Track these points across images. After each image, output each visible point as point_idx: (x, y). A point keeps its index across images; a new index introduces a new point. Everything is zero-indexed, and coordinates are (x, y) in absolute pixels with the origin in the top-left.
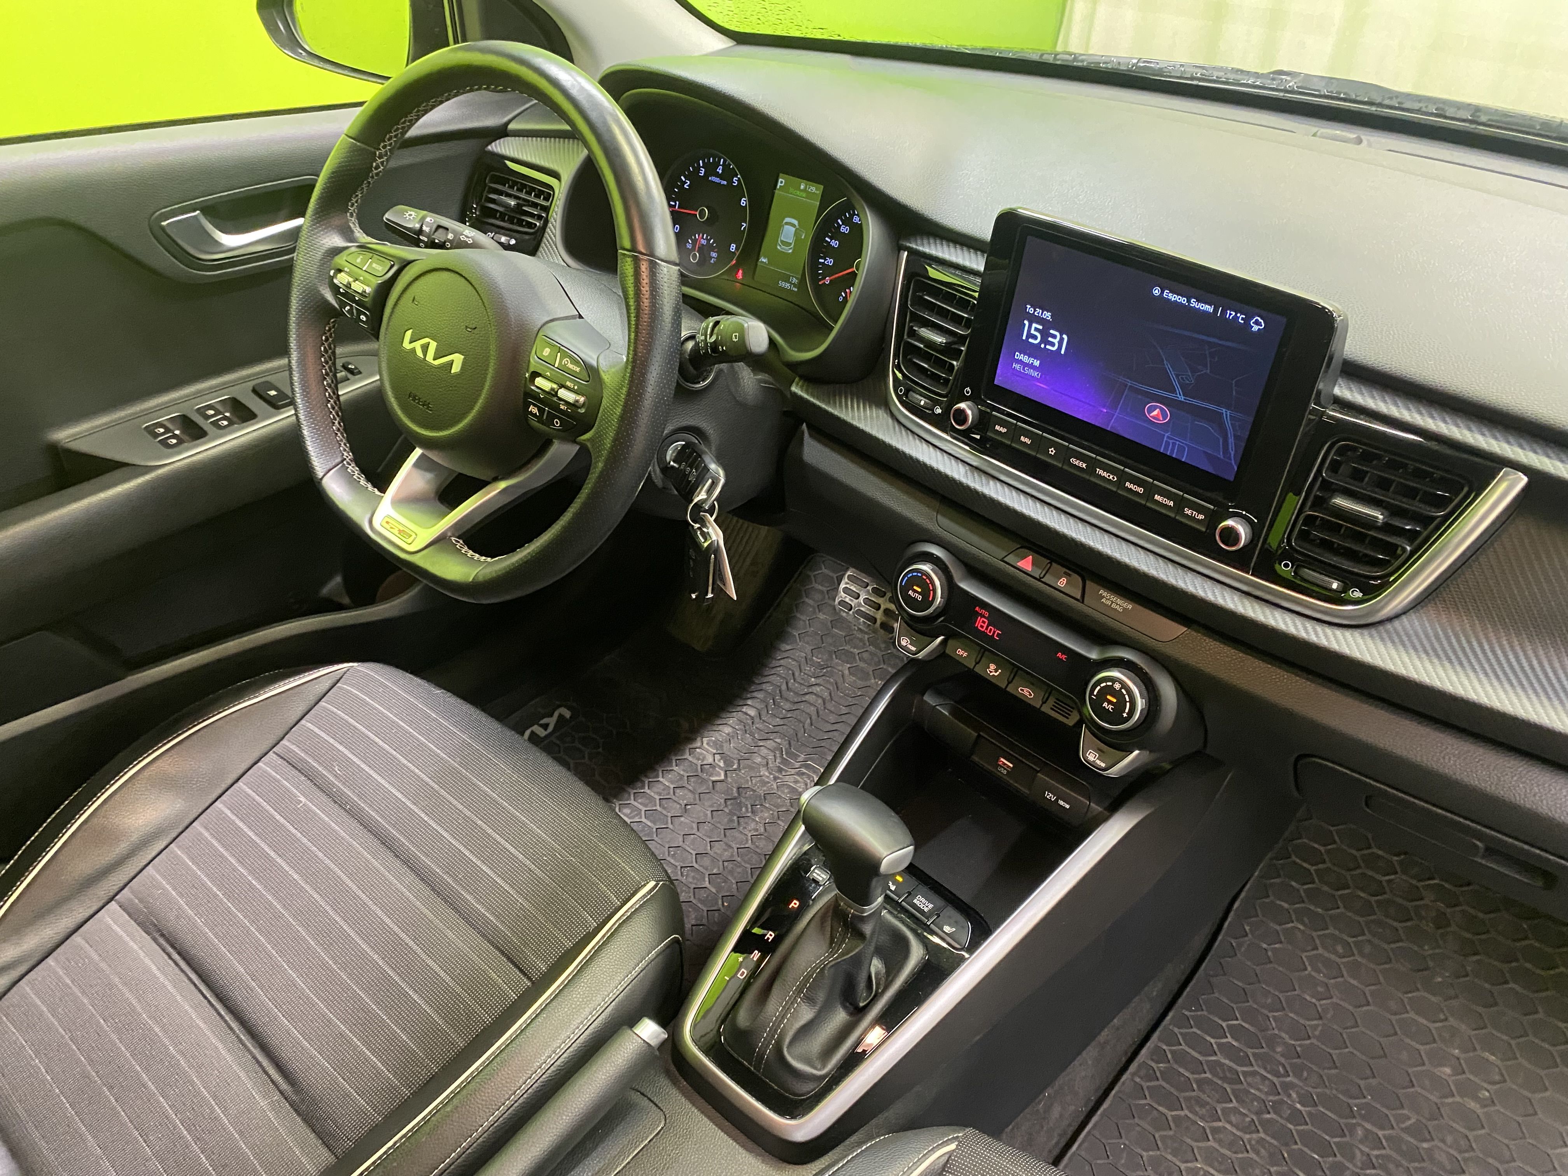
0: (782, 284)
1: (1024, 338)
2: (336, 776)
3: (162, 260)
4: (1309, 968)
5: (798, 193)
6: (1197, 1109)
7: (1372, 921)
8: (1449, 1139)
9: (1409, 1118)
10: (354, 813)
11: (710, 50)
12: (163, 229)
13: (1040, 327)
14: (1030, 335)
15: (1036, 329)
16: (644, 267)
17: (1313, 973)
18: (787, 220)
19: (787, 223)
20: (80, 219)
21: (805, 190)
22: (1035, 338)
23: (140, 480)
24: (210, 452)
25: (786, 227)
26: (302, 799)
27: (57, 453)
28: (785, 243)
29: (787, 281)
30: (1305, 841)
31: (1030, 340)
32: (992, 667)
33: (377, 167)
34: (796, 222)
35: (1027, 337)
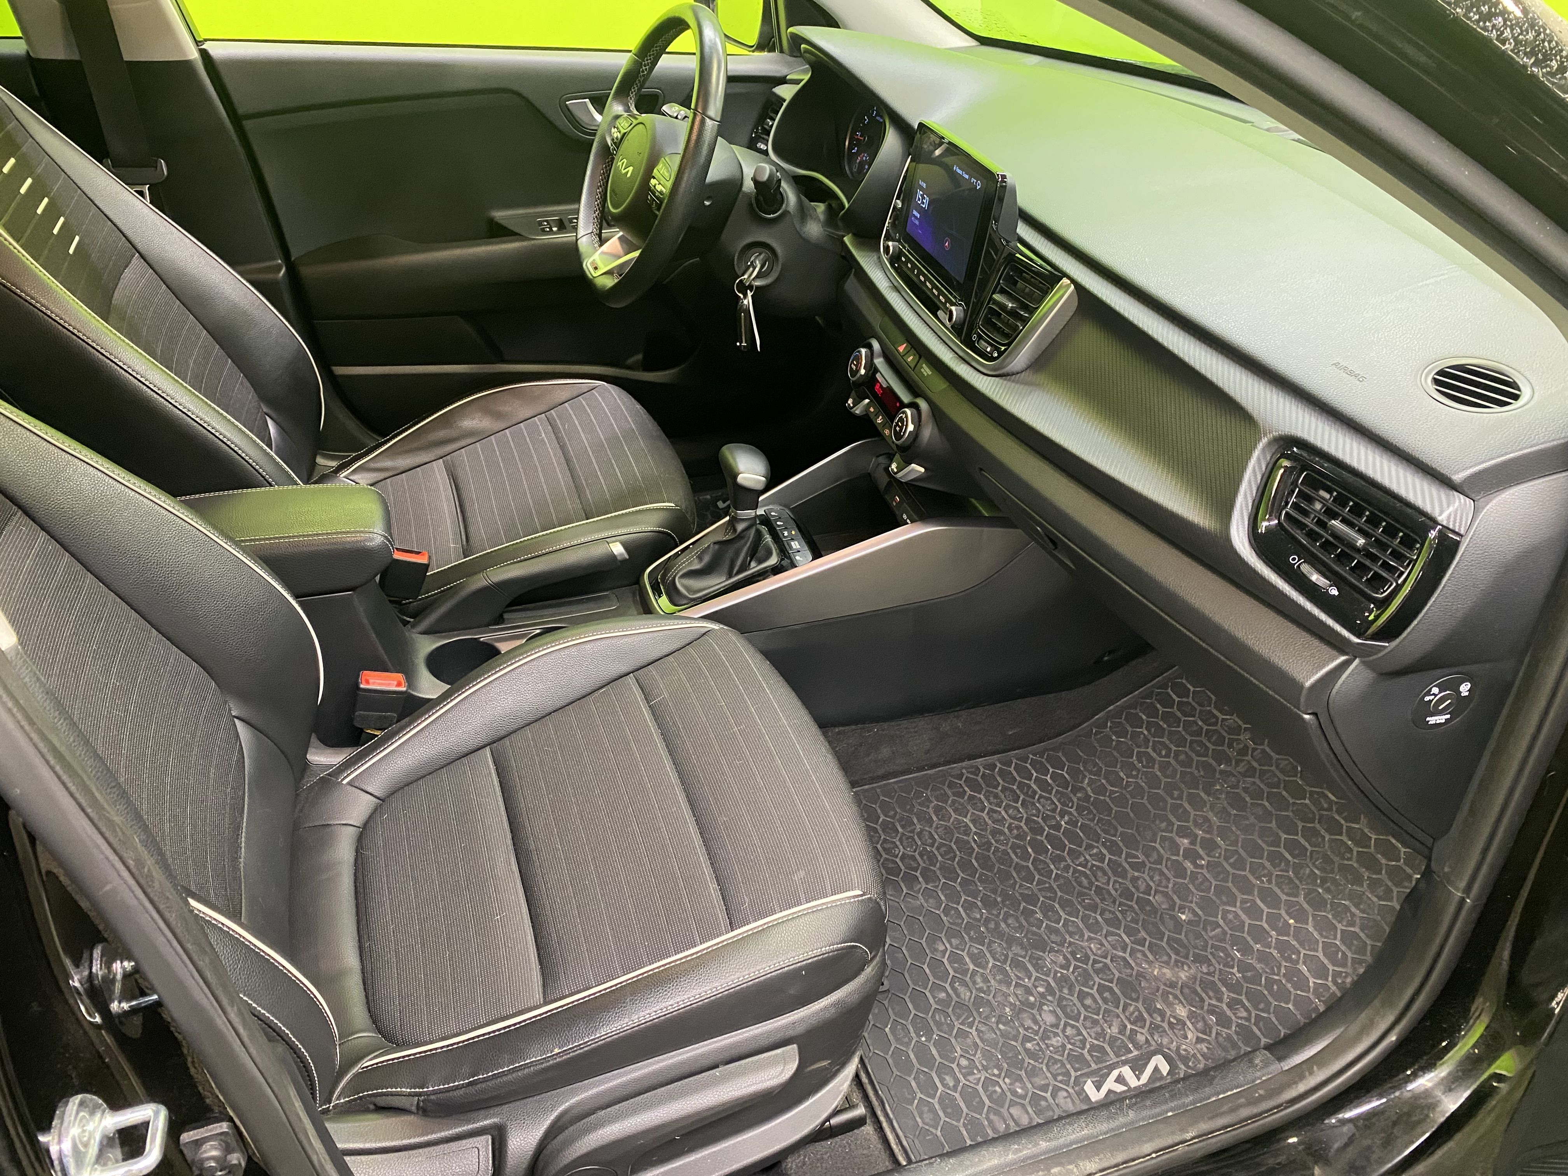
2: (564, 429)
3: (563, 123)
4: (1134, 758)
6: (991, 798)
7: (1196, 741)
8: (1157, 878)
9: (1139, 858)
10: (563, 447)
11: (953, 46)
12: (566, 105)
16: (698, 119)
17: (1136, 762)
20: (526, 93)
23: (525, 243)
24: (564, 239)
26: (543, 435)
27: (492, 222)
30: (1184, 681)
33: (643, 72)
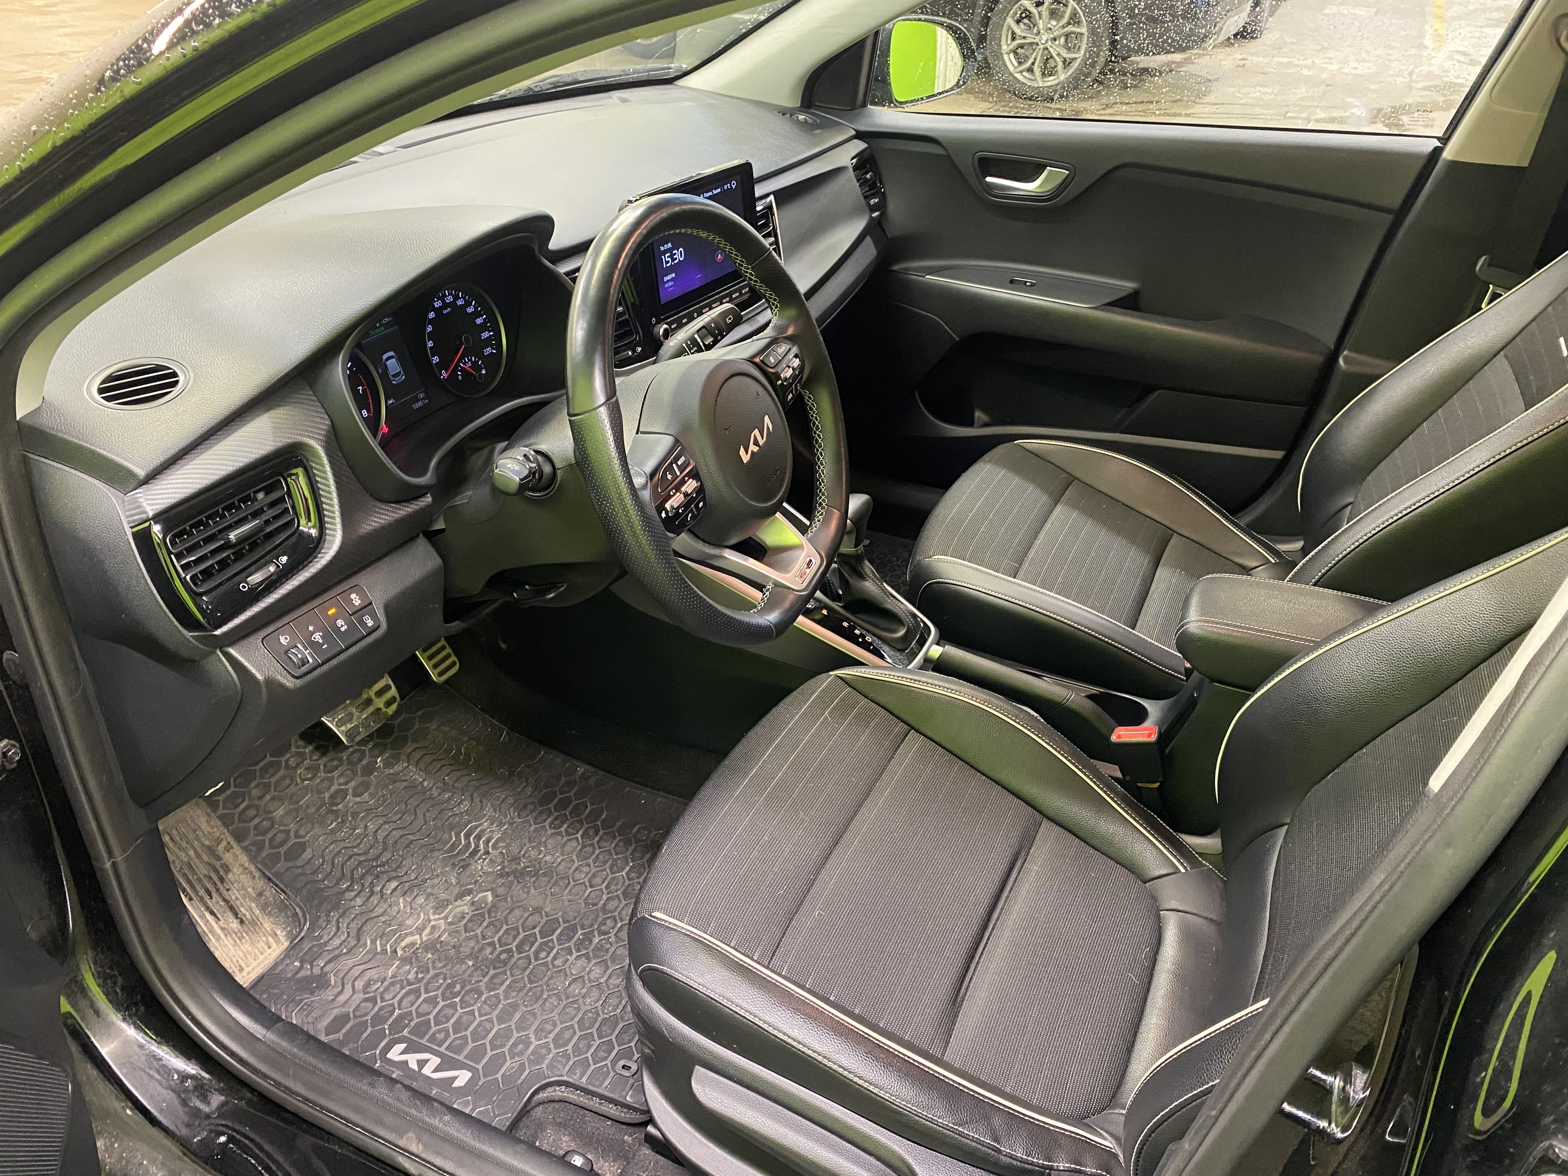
0: (416, 406)
5: (377, 331)
18: (385, 357)
19: (387, 359)
21: (381, 325)
25: (387, 363)
28: (395, 376)
29: (418, 400)
34: (392, 353)
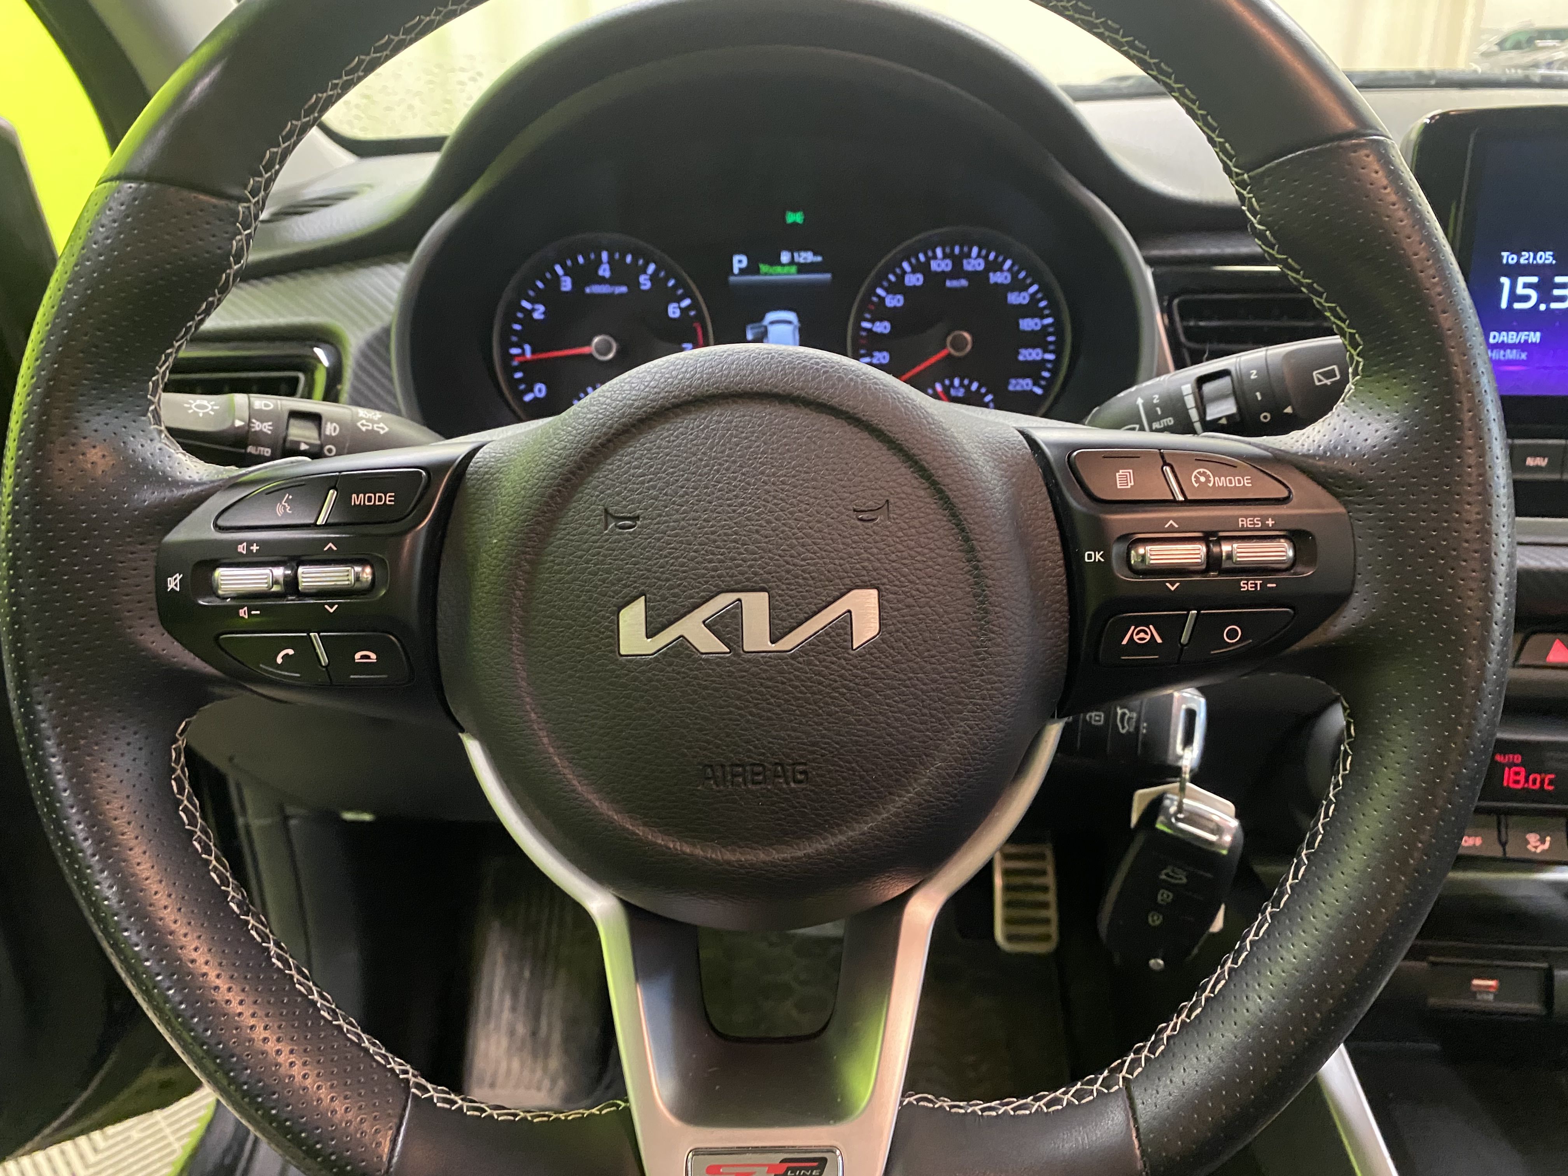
1: (1504, 305)
5: (779, 269)
13: (1534, 280)
14: (1514, 297)
15: (1526, 286)
21: (791, 262)
22: (1526, 298)
31: (1517, 306)
32: (1533, 838)
35: (1510, 302)
